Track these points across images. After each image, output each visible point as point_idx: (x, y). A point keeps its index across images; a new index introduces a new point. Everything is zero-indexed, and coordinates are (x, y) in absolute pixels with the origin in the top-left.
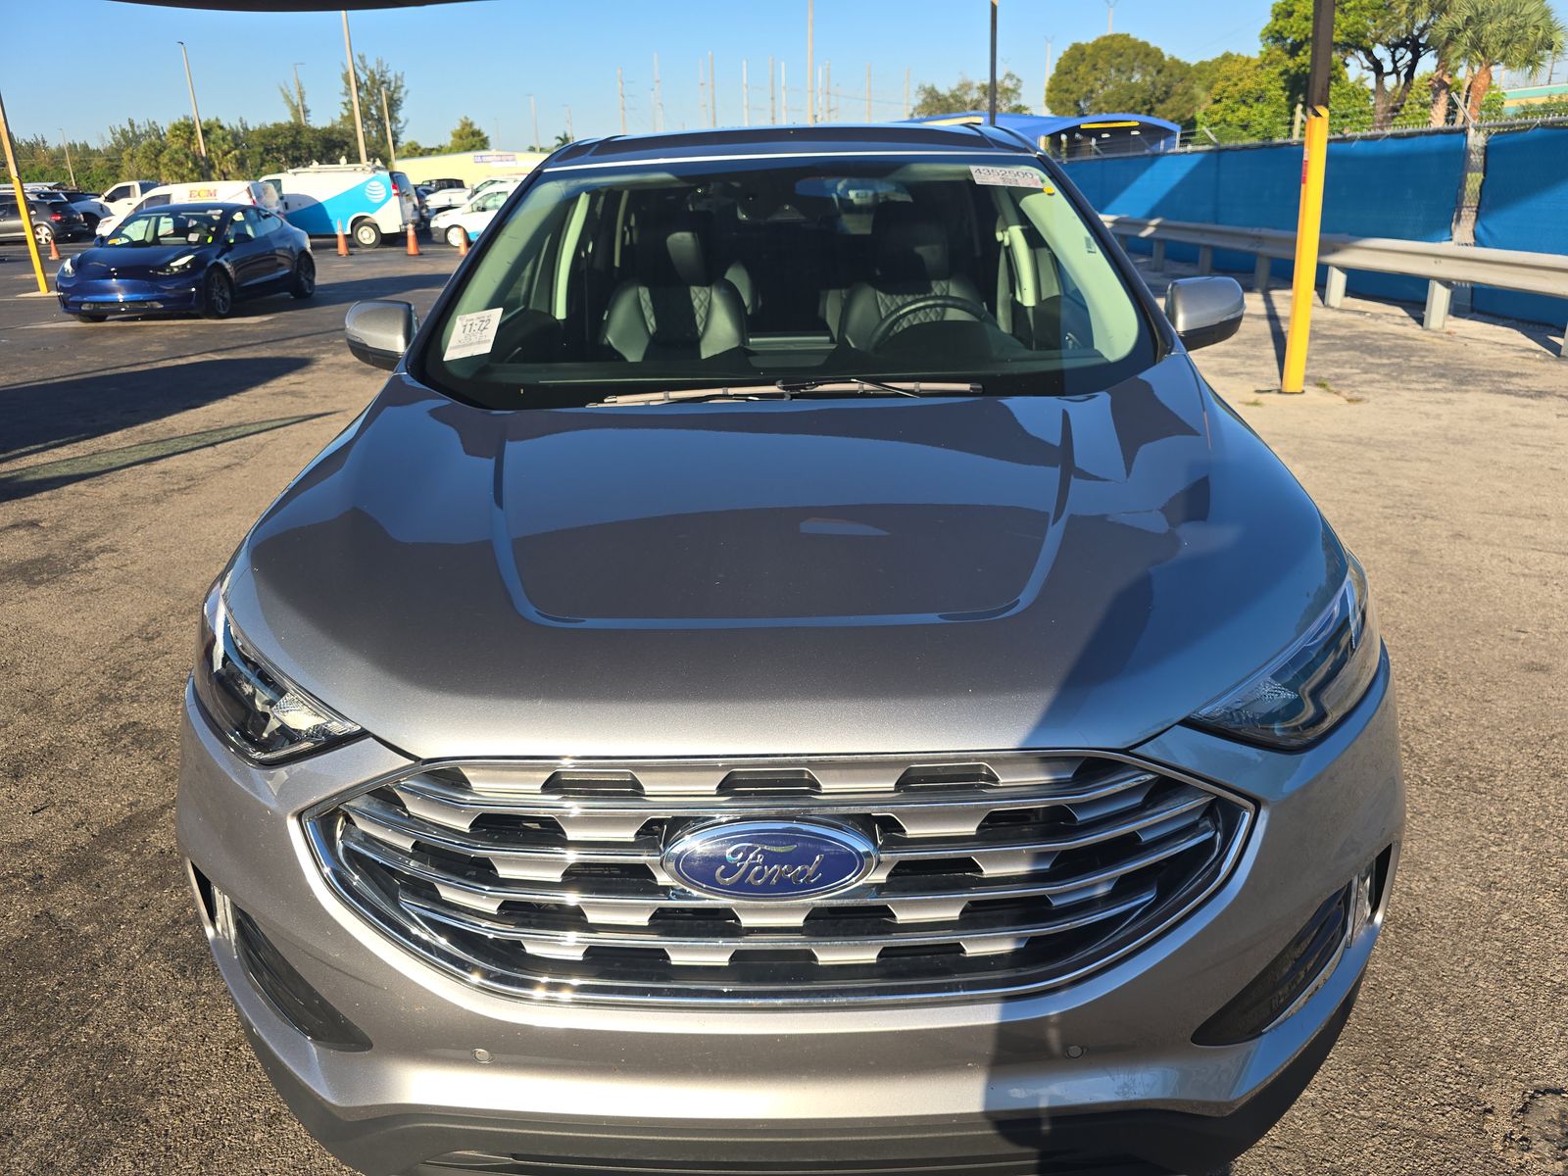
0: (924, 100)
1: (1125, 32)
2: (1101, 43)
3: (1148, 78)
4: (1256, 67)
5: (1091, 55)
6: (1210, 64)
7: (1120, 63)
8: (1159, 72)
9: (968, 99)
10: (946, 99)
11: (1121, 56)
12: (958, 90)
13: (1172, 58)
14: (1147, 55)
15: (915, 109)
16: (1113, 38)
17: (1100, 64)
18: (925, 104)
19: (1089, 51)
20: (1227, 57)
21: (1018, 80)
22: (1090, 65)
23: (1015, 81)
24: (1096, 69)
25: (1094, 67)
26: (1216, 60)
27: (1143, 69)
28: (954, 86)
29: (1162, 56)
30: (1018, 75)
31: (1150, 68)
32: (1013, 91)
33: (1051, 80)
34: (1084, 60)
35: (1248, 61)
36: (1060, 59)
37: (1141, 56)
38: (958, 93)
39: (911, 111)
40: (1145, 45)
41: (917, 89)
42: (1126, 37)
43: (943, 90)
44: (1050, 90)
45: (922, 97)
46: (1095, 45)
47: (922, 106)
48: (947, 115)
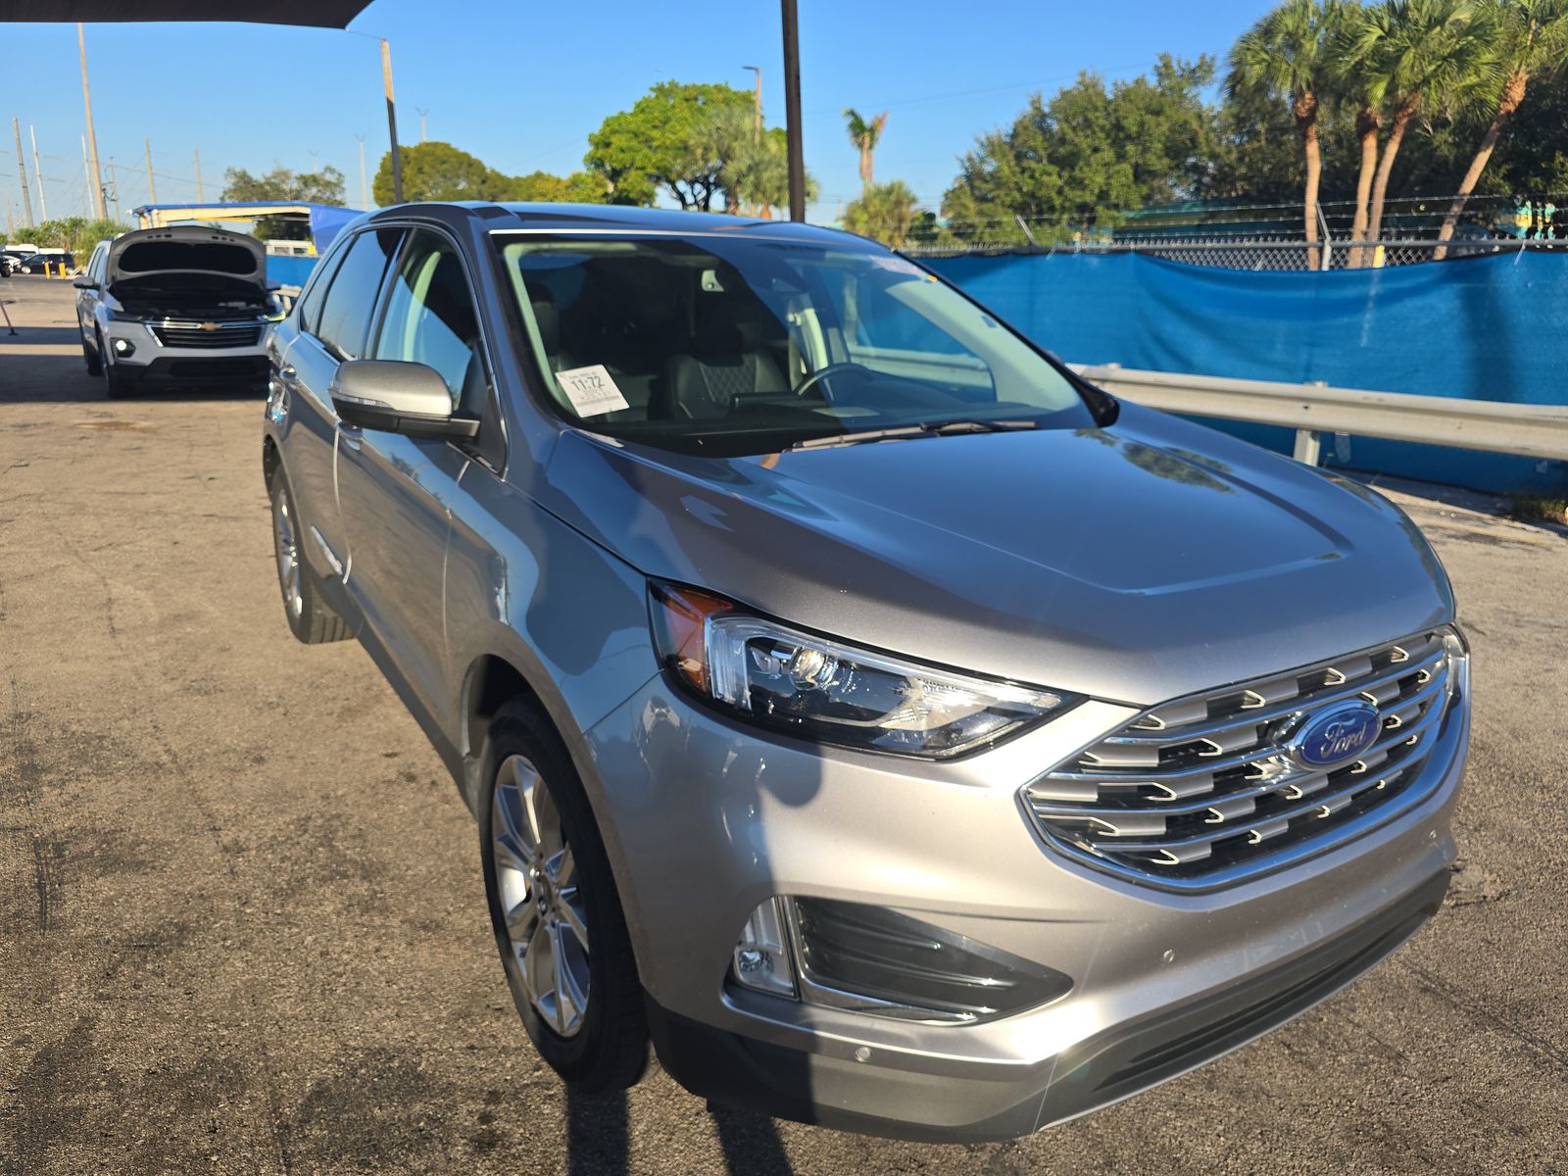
0: (234, 184)
1: (447, 142)
2: (424, 149)
3: (474, 187)
4: (567, 187)
5: (415, 159)
6: (525, 180)
7: (446, 170)
8: (483, 182)
9: (286, 187)
10: (261, 186)
11: (444, 162)
12: (275, 177)
13: (493, 171)
14: (469, 165)
15: (225, 193)
16: (436, 145)
17: (426, 168)
18: (237, 189)
19: (412, 155)
20: (539, 176)
21: (340, 175)
22: (416, 168)
23: (336, 176)
24: (422, 173)
25: (420, 170)
26: (529, 177)
27: (467, 177)
28: (269, 174)
29: (484, 169)
30: (339, 169)
31: (475, 178)
32: (336, 185)
33: (376, 177)
34: (409, 163)
35: (559, 181)
36: (384, 159)
37: (465, 165)
38: (273, 180)
39: (221, 195)
40: (466, 155)
41: (225, 171)
42: (447, 146)
43: (258, 175)
44: (377, 188)
45: (233, 180)
46: (418, 149)
47: (235, 191)
48: (264, 202)
